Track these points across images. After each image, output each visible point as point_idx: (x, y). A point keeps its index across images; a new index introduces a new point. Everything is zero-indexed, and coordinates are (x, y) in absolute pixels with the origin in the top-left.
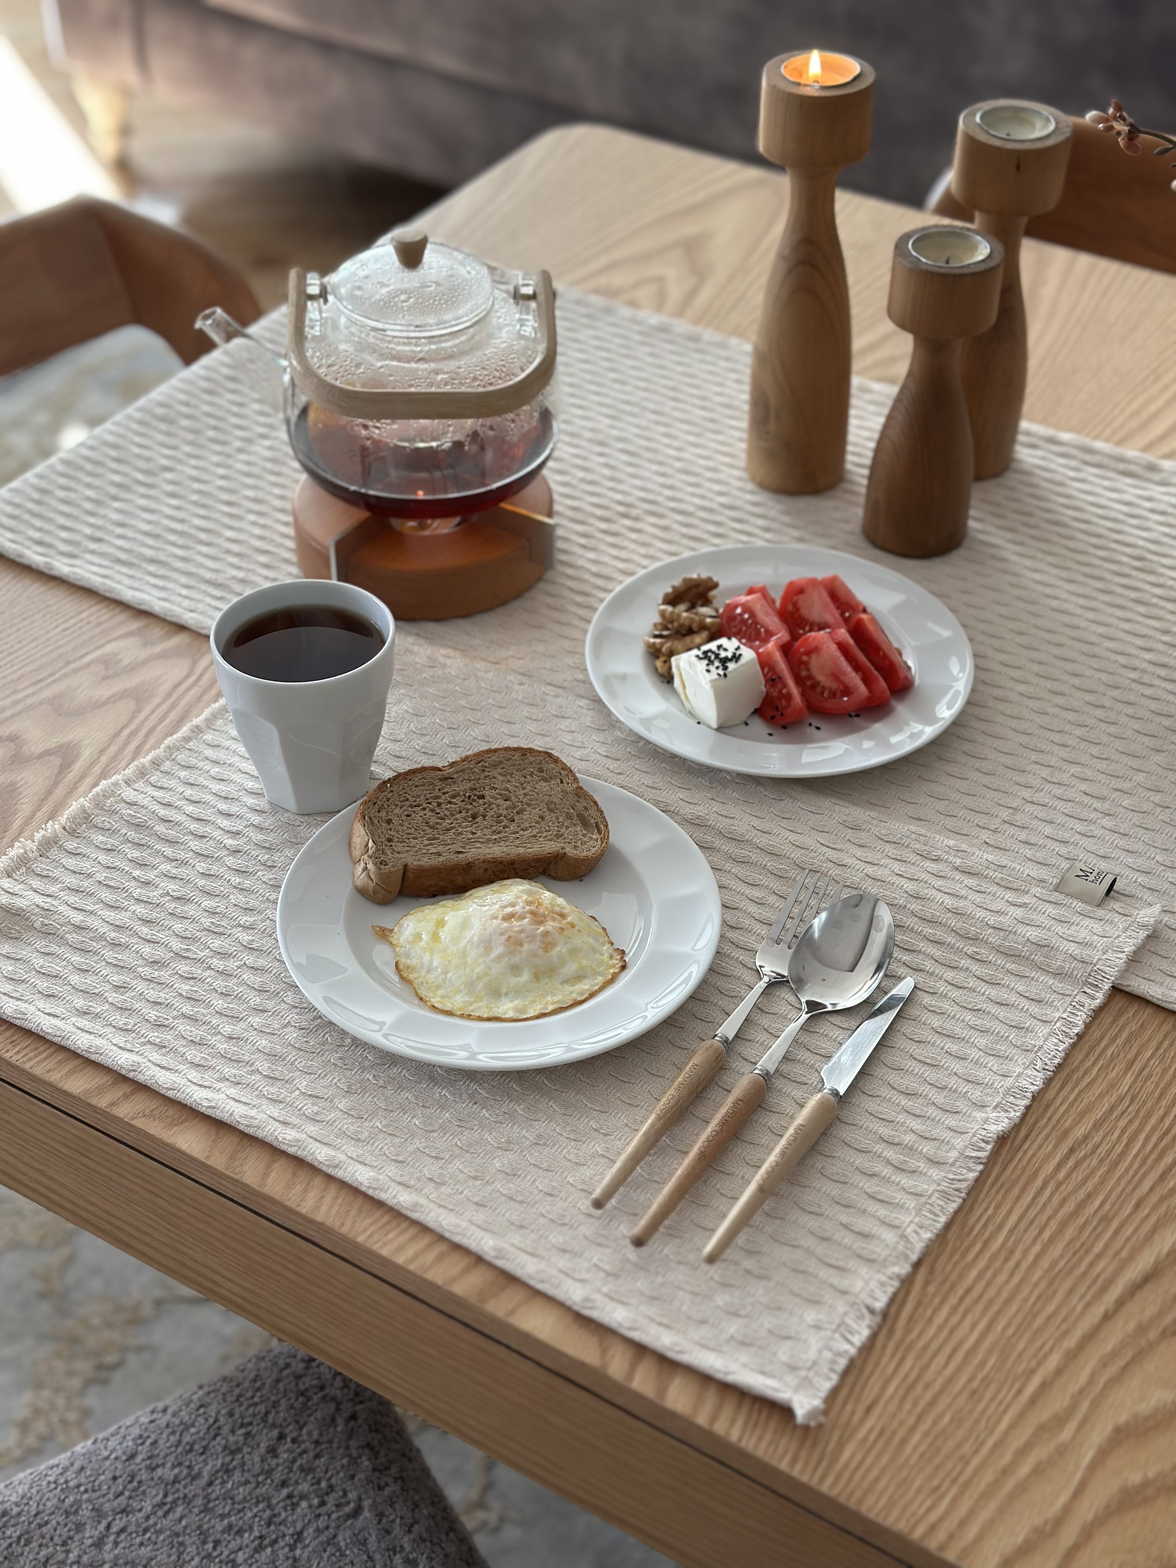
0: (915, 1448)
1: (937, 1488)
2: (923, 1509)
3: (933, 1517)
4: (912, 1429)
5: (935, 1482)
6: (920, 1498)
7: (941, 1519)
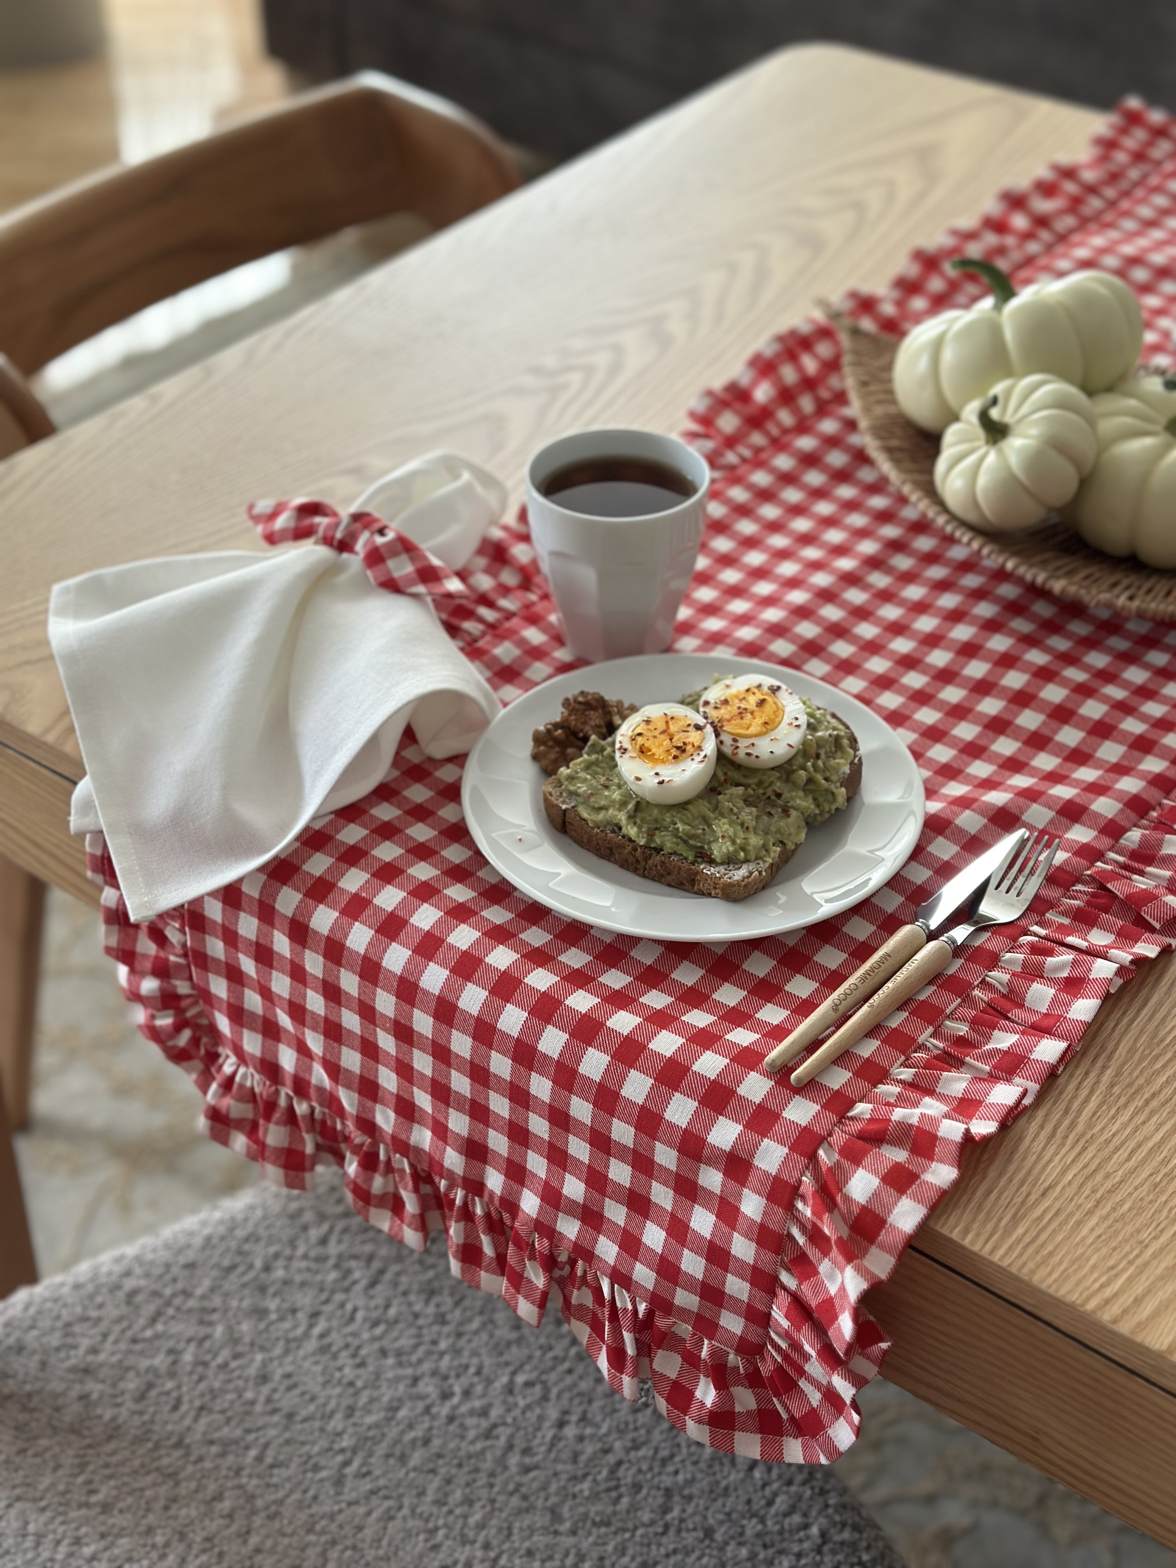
0: (1092, 1230)
1: (1113, 1268)
2: (1097, 1285)
3: (1108, 1292)
4: (1090, 1212)
5: (1111, 1263)
6: (1095, 1275)
7: (1116, 1295)
